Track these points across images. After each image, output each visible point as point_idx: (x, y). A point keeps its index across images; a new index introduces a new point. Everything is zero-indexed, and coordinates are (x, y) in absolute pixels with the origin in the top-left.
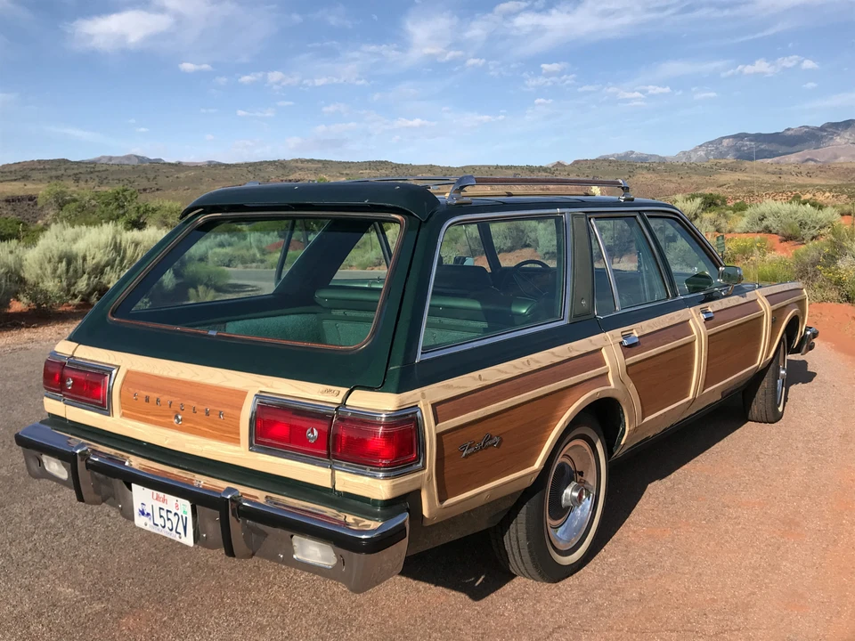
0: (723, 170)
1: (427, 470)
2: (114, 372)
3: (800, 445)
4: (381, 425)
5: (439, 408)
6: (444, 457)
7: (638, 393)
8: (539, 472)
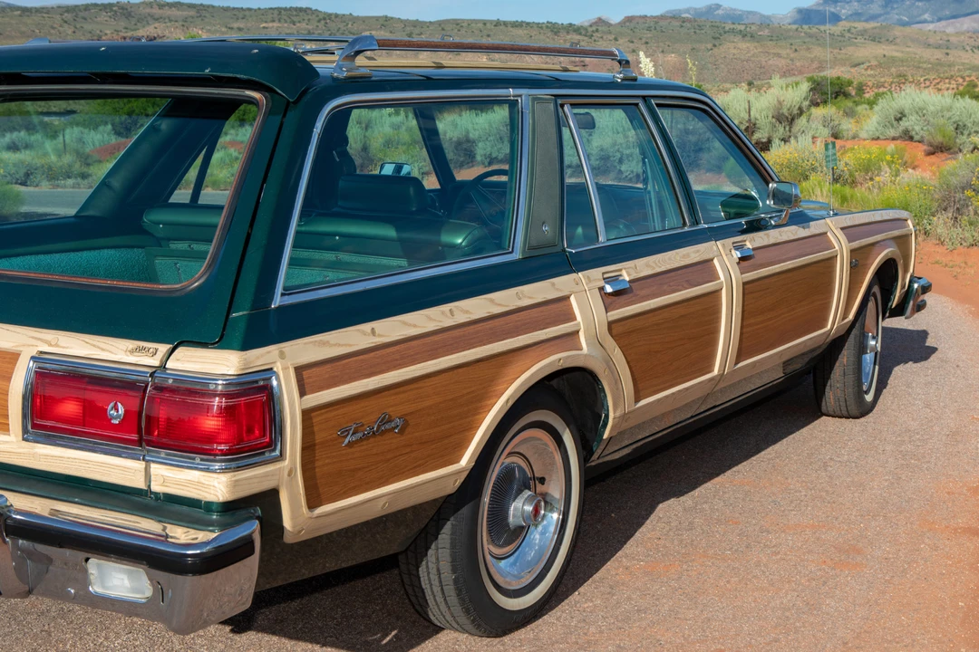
0: (860, 40)
1: (287, 462)
3: (888, 448)
4: (215, 395)
5: (305, 374)
6: (314, 445)
7: (628, 363)
8: (468, 472)
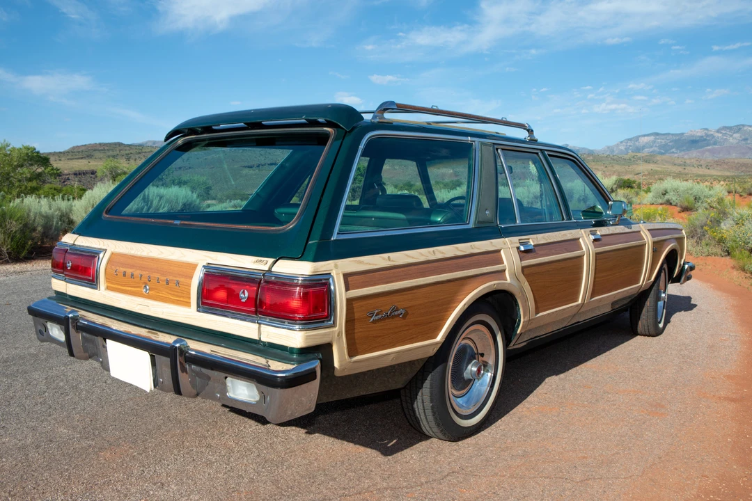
0: (639, 162)
1: (337, 328)
2: (101, 255)
4: (297, 286)
5: (350, 279)
6: (354, 320)
7: (532, 291)
8: (440, 345)
